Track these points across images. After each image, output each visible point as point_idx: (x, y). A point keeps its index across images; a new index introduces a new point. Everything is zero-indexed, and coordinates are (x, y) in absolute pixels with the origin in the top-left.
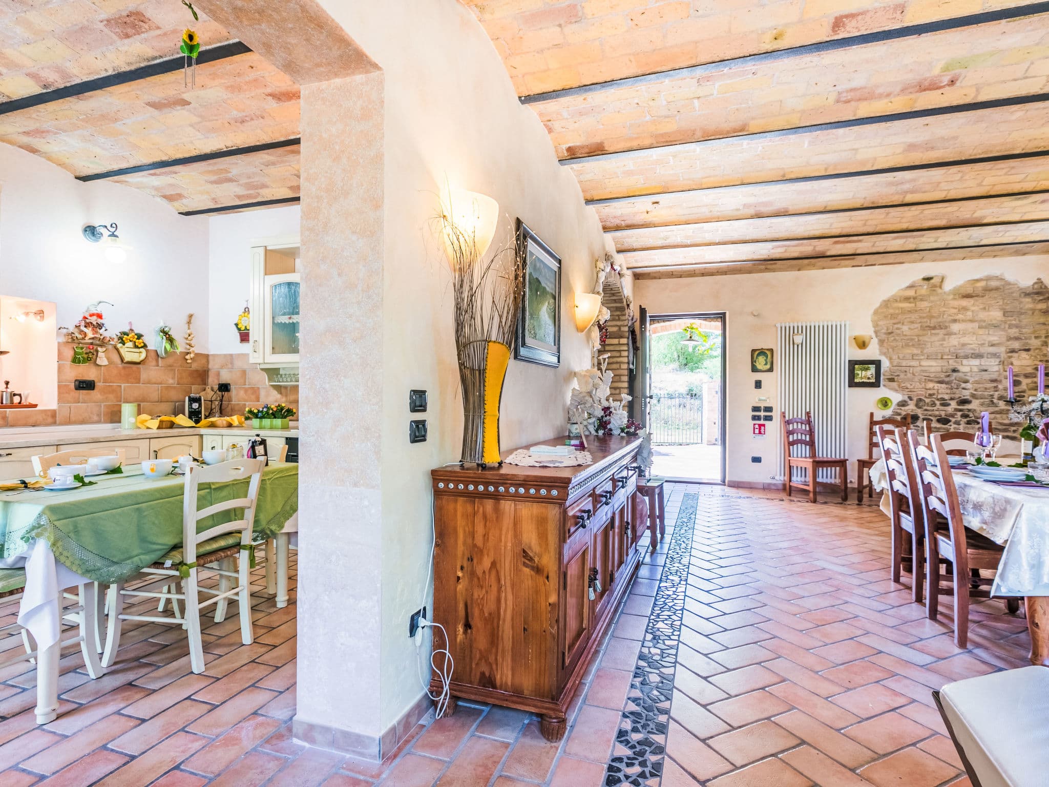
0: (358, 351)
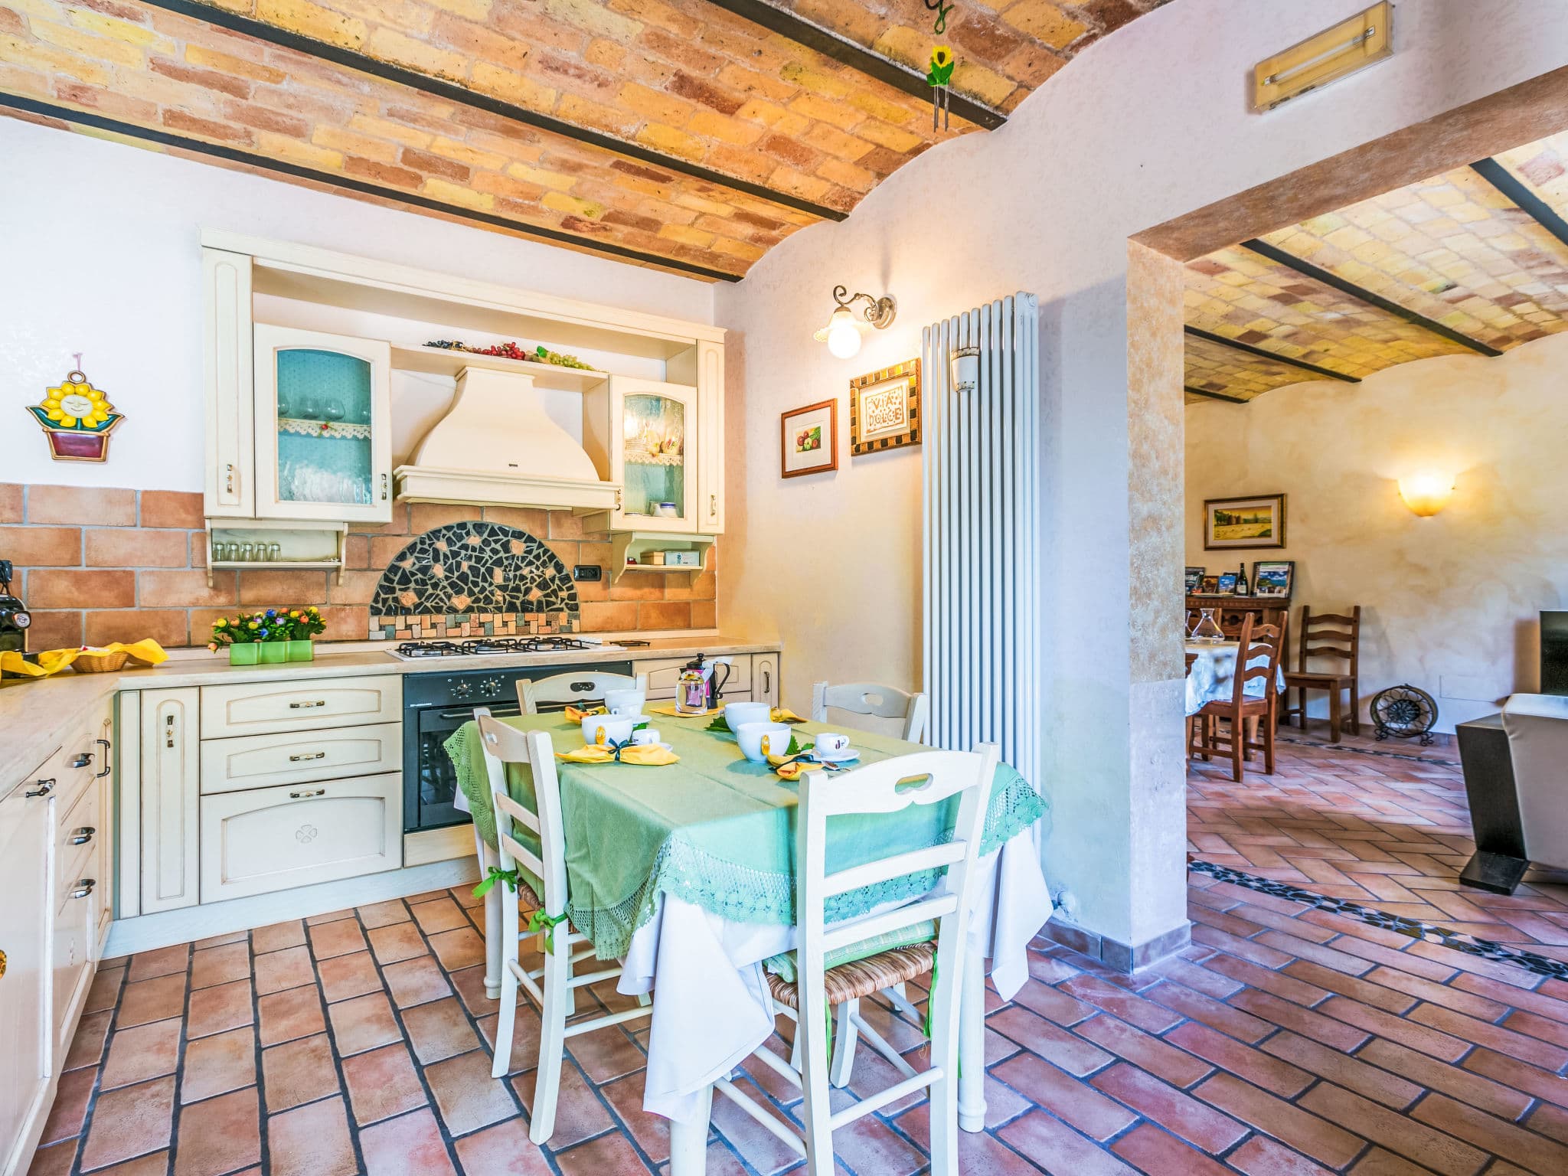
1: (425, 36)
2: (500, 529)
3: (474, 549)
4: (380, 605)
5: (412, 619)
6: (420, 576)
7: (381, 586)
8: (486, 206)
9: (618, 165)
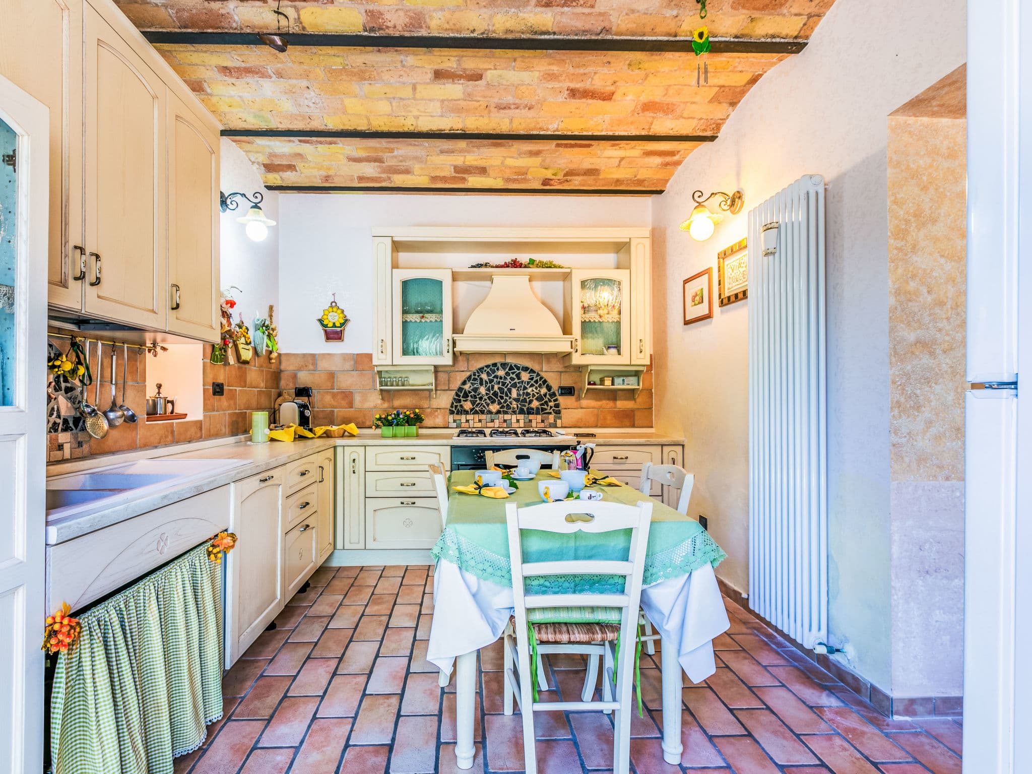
0: (948, 361)
1: (440, 114)
2: (515, 366)
3: (501, 378)
4: (454, 409)
5: (470, 417)
6: (473, 393)
7: (454, 399)
8: (500, 184)
9: (558, 145)
